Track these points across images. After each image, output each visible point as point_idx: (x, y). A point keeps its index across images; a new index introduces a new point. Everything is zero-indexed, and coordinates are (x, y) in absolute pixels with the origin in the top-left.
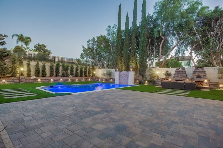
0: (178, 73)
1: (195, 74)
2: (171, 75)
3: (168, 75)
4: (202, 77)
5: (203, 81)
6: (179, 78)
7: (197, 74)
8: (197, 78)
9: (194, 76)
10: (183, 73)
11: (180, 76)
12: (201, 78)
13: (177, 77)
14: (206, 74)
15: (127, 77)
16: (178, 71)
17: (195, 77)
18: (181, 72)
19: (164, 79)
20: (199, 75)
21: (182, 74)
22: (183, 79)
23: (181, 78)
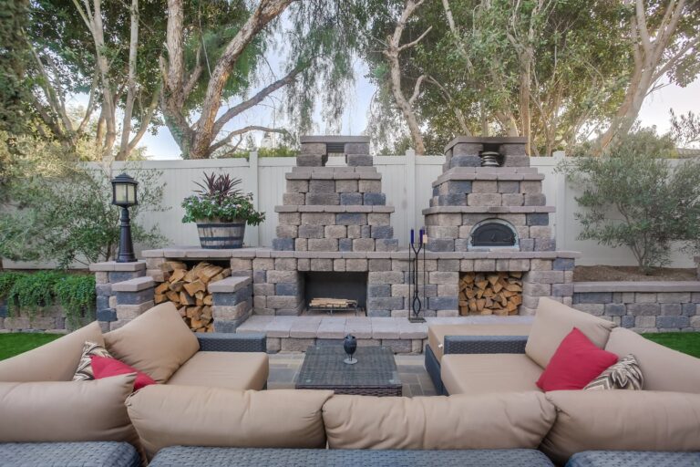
0: (315, 201)
1: (464, 209)
2: (257, 219)
3: (226, 220)
4: (519, 228)
5: (524, 267)
6: (327, 247)
7: (479, 201)
8: (480, 238)
9: (458, 220)
10: (363, 199)
11: (334, 229)
12: (512, 242)
13: (311, 233)
14: (543, 201)
16: (319, 172)
17: (467, 230)
18: (342, 187)
19: (189, 264)
20: (494, 214)
21: (349, 201)
22: (363, 254)
23: (344, 244)
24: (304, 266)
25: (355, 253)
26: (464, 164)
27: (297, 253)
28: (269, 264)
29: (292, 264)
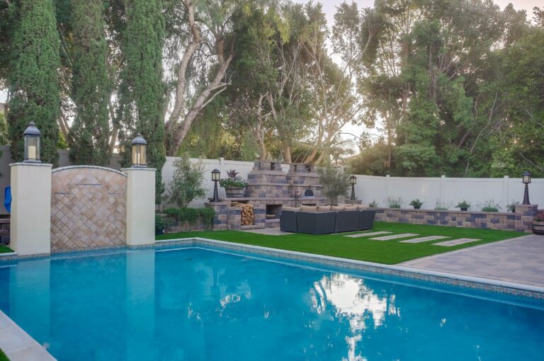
0: (271, 182)
1: (303, 185)
4: (314, 191)
5: (316, 202)
6: (274, 196)
7: (306, 183)
8: (306, 194)
9: (302, 188)
11: (275, 191)
12: (313, 195)
13: (270, 192)
15: (112, 200)
17: (304, 191)
18: (277, 178)
20: (310, 187)
21: (279, 182)
22: (282, 199)
23: (278, 196)
24: (268, 203)
25: (280, 198)
26: (304, 172)
27: (266, 199)
28: (259, 202)
29: (265, 202)
